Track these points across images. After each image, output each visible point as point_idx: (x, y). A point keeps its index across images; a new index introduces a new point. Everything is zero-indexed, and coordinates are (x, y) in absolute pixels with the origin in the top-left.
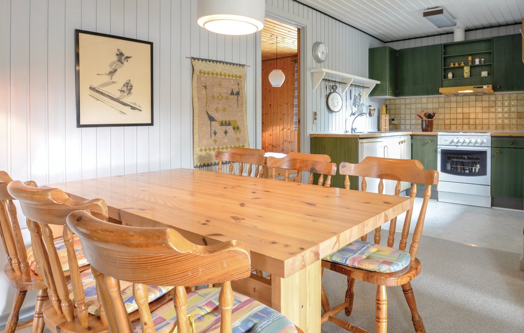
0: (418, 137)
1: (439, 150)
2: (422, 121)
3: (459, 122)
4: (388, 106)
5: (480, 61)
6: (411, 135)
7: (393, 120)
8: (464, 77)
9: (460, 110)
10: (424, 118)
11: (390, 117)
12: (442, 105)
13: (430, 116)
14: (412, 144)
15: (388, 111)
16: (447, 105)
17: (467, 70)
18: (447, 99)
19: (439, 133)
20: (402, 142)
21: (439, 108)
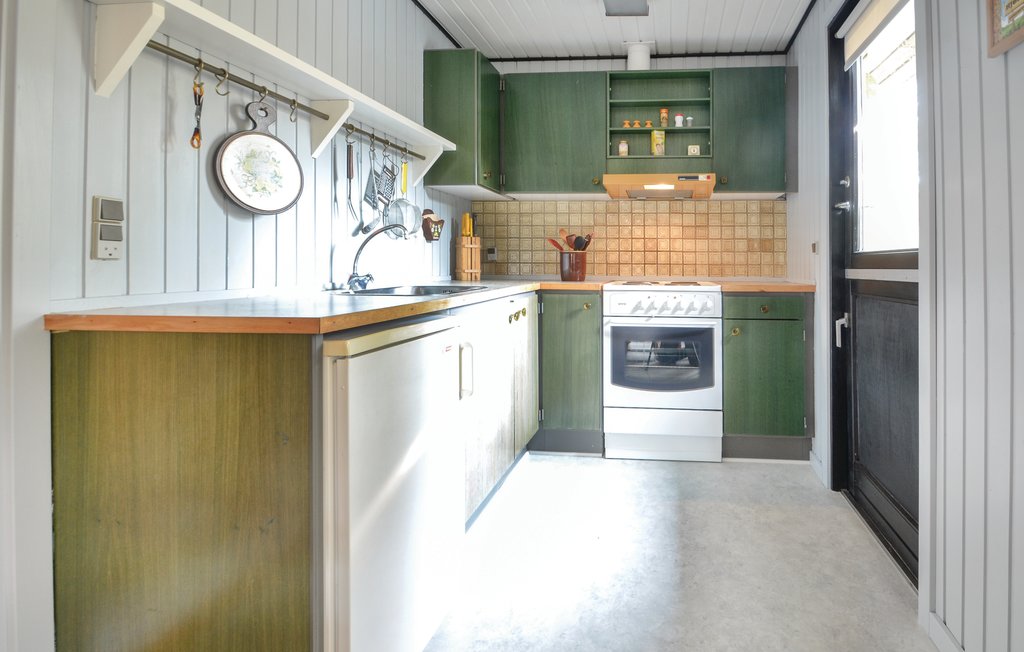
0: (557, 296)
1: (607, 329)
2: (562, 254)
3: (638, 257)
4: (479, 219)
5: (685, 122)
6: (537, 292)
7: (491, 251)
8: (651, 154)
9: (638, 232)
10: (566, 248)
11: (482, 243)
12: (601, 219)
13: (580, 244)
14: (540, 316)
15: (479, 230)
16: (612, 219)
17: (658, 137)
18: (613, 206)
19: (607, 287)
20: (517, 316)
21: (595, 225)
